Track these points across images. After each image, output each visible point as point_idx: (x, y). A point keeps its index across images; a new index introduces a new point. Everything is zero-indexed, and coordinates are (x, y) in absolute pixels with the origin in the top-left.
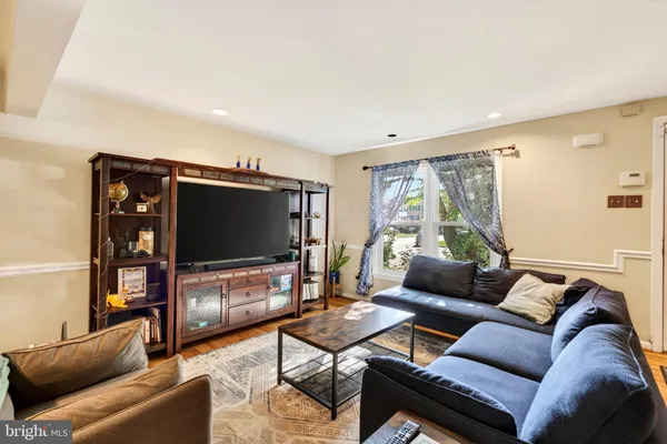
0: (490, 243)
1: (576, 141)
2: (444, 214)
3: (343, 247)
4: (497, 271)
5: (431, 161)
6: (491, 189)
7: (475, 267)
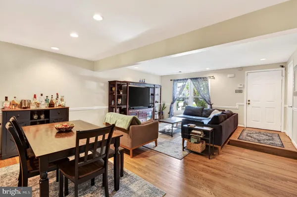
0: (207, 102)
1: (229, 76)
2: (195, 93)
3: (164, 104)
4: (209, 109)
5: (191, 79)
6: (208, 87)
7: (203, 108)
